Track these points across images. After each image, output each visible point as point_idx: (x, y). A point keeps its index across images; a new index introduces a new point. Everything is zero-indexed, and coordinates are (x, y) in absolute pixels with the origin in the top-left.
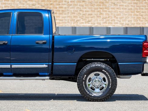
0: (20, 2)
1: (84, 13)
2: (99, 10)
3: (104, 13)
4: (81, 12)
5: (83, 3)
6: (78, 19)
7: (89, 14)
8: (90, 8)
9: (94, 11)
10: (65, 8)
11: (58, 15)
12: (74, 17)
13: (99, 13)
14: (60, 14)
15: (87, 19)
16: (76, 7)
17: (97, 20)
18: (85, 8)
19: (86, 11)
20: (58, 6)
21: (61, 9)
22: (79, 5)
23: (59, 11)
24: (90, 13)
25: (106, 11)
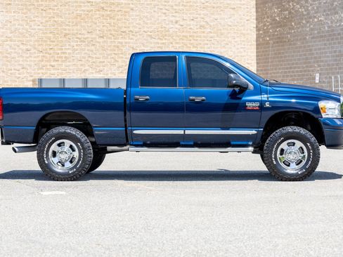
0: (11, 47)
1: (94, 60)
2: (113, 56)
3: (120, 60)
4: (90, 59)
5: (93, 48)
6: (87, 68)
7: (100, 62)
8: (100, 54)
9: (107, 58)
10: (69, 54)
11: (60, 63)
12: (82, 65)
13: (113, 60)
14: (63, 61)
15: (98, 68)
16: (84, 52)
17: (111, 69)
18: (95, 54)
19: (96, 58)
20: (60, 52)
21: (64, 55)
22: (88, 50)
23: (62, 57)
24: (101, 60)
25: (122, 58)
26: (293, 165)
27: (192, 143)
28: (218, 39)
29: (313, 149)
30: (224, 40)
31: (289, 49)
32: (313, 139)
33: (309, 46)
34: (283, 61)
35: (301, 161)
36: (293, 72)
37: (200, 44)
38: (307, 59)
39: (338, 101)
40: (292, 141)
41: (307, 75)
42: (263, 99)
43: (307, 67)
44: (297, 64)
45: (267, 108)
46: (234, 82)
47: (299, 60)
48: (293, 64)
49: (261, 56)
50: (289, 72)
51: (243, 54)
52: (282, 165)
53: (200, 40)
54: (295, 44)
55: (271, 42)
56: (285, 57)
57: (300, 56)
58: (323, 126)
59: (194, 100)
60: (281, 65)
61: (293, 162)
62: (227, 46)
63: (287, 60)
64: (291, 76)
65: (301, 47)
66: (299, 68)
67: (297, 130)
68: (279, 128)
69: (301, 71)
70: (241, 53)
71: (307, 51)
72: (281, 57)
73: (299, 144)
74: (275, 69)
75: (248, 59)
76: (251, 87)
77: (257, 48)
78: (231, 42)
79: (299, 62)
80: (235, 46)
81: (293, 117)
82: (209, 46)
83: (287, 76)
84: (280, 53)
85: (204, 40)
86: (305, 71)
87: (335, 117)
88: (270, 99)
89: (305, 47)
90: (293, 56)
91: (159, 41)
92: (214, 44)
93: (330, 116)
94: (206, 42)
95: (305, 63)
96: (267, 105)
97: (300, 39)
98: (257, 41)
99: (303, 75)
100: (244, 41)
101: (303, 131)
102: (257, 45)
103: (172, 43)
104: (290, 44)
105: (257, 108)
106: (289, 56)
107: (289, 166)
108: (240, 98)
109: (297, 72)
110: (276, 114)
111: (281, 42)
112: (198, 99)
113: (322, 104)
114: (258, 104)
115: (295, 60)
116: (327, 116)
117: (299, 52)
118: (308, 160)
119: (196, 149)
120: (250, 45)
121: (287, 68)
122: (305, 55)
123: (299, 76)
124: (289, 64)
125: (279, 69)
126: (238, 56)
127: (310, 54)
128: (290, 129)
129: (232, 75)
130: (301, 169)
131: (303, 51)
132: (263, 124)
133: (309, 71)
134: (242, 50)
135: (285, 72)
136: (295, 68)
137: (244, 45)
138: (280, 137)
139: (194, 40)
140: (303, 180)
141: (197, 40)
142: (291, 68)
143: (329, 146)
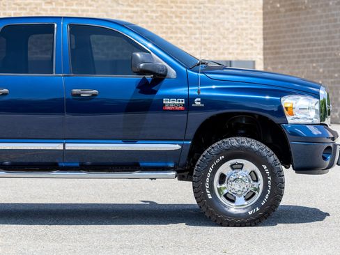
26: (240, 200)
27: (78, 165)
28: (209, 5)
29: (272, 174)
30: (219, 8)
31: (306, 19)
32: (273, 158)
33: (333, 15)
34: (298, 36)
35: (254, 194)
36: (311, 51)
37: (186, 12)
38: (330, 32)
39: (317, 95)
40: (239, 161)
41: (330, 55)
42: (191, 93)
43: (330, 43)
44: (316, 39)
45: (198, 108)
46: (142, 65)
47: (319, 34)
48: (312, 40)
49: (270, 28)
50: (306, 51)
51: (245, 26)
52: (223, 200)
53: (186, 7)
54: (314, 12)
55: (283, 10)
56: (301, 30)
57: (321, 28)
58: (289, 138)
59: (78, 95)
60: (296, 41)
61: (240, 196)
62: (222, 15)
63: (304, 35)
64: (309, 56)
65: (321, 17)
66: (319, 45)
67: (246, 144)
68: (217, 141)
69: (322, 50)
70: (242, 24)
71: (330, 21)
72: (296, 31)
73: (249, 166)
74: (288, 47)
75: (251, 34)
76: (172, 73)
77: (264, 19)
78: (227, 10)
79: (319, 37)
80: (233, 15)
81: (244, 122)
82: (197, 15)
83: (304, 57)
84: (293, 25)
85: (191, 8)
86: (327, 49)
87: (310, 122)
88: (201, 93)
89: (327, 16)
90: (311, 29)
91: (129, 8)
92: (204, 13)
93: (302, 121)
94: (194, 10)
95: (327, 38)
96: (198, 103)
97: (321, 6)
98: (264, 8)
99: (325, 55)
100: (246, 9)
101: (255, 145)
102: (264, 14)
103: (146, 12)
104: (308, 13)
105: (181, 108)
106: (306, 29)
107: (233, 201)
108: (155, 92)
109: (317, 50)
110: (212, 118)
111: (296, 9)
112: (86, 93)
113: (287, 101)
114: (182, 102)
115: (314, 34)
116: (297, 121)
117: (319, 23)
118: (264, 193)
119: (84, 174)
120: (255, 14)
121: (304, 46)
122: (327, 27)
123: (319, 56)
124: (306, 40)
125: (294, 46)
126: (237, 29)
127: (334, 26)
128: (234, 142)
129: (138, 55)
130: (253, 207)
131: (325, 22)
132: (191, 134)
133: (332, 49)
134: (243, 21)
135: (301, 51)
136: (314, 45)
137: (246, 14)
138: (219, 155)
139: (177, 7)
140: (256, 225)
141: (181, 7)
142: (308, 45)
143: (299, 170)
